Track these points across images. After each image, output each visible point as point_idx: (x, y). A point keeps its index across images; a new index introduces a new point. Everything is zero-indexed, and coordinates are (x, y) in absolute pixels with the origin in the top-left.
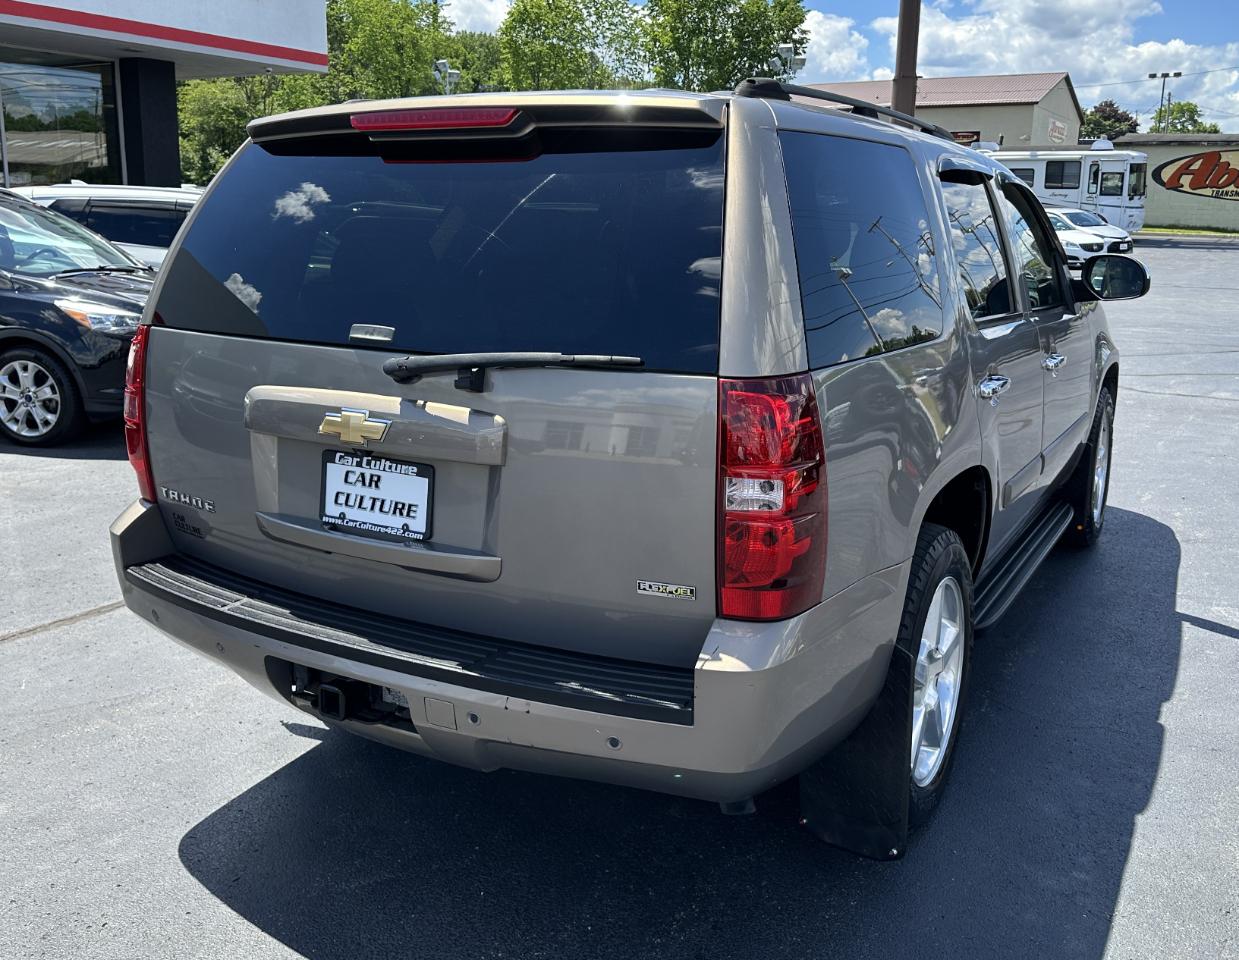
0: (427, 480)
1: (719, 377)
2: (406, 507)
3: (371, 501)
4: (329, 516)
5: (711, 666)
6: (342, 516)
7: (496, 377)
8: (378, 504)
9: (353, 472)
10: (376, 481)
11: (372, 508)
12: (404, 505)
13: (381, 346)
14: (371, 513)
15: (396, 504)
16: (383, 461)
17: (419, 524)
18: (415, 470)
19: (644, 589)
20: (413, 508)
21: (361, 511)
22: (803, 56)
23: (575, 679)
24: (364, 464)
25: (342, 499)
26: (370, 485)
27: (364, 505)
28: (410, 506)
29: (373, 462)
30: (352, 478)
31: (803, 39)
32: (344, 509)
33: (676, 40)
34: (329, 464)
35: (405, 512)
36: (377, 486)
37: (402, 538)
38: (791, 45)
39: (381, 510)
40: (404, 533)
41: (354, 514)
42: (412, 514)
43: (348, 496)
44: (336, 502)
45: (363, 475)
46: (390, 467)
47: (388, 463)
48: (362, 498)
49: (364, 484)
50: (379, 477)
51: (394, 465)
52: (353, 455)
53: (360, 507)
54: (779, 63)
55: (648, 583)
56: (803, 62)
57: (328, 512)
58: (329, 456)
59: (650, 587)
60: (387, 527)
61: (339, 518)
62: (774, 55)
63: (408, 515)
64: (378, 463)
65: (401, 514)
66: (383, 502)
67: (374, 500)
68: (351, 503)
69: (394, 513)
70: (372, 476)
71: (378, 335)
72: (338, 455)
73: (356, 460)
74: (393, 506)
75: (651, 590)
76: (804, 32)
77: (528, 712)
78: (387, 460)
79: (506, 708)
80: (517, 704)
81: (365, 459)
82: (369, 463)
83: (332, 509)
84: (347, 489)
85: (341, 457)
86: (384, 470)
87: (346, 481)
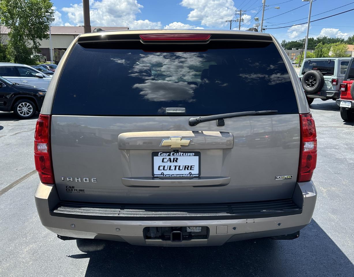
0: (198, 157)
1: (299, 114)
2: (190, 167)
3: (174, 167)
4: (156, 175)
5: (307, 196)
6: (163, 174)
7: (227, 121)
8: (177, 168)
9: (166, 158)
10: (176, 160)
11: (175, 169)
12: (188, 166)
13: (180, 114)
14: (175, 171)
15: (185, 166)
16: (180, 153)
17: (195, 171)
18: (194, 154)
19: (278, 178)
20: (192, 167)
21: (170, 171)
22: (53, 18)
23: (264, 209)
24: (171, 155)
25: (161, 168)
26: (173, 161)
27: (171, 169)
28: (191, 166)
29: (175, 154)
30: (165, 160)
31: (53, 12)
32: (163, 171)
33: (9, 10)
34: (154, 157)
35: (189, 169)
36: (176, 161)
37: (191, 177)
38: (49, 14)
39: (179, 169)
40: (190, 175)
41: (167, 172)
42: (192, 169)
43: (164, 166)
44: (159, 169)
45: (170, 159)
46: (183, 155)
47: (182, 153)
48: (170, 166)
49: (171, 161)
50: (177, 159)
51: (184, 154)
52: (166, 153)
53: (170, 169)
54: (46, 19)
55: (279, 177)
56: (54, 19)
57: (155, 173)
58: (155, 154)
59: (280, 177)
60: (183, 175)
61: (161, 174)
62: (44, 17)
63: (191, 169)
64: (178, 154)
65: (188, 169)
66: (179, 166)
67: (176, 167)
68: (166, 168)
69: (185, 169)
70: (174, 159)
71: (179, 111)
72: (160, 153)
73: (167, 154)
74: (184, 167)
75: (280, 178)
76: (53, 10)
77: (254, 222)
78: (181, 152)
79: (247, 223)
80: (250, 221)
81: (172, 153)
82: (173, 154)
83: (157, 172)
84: (163, 164)
85: (161, 154)
86: (180, 156)
87: (163, 161)
